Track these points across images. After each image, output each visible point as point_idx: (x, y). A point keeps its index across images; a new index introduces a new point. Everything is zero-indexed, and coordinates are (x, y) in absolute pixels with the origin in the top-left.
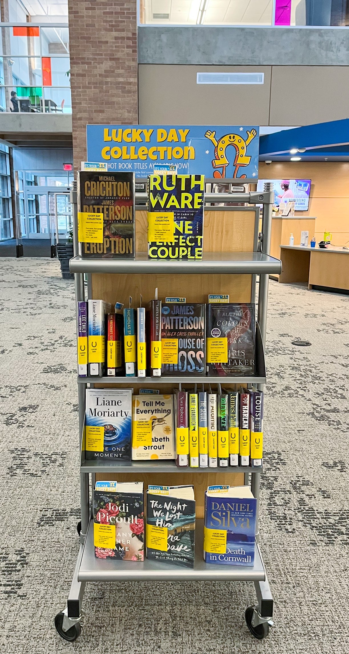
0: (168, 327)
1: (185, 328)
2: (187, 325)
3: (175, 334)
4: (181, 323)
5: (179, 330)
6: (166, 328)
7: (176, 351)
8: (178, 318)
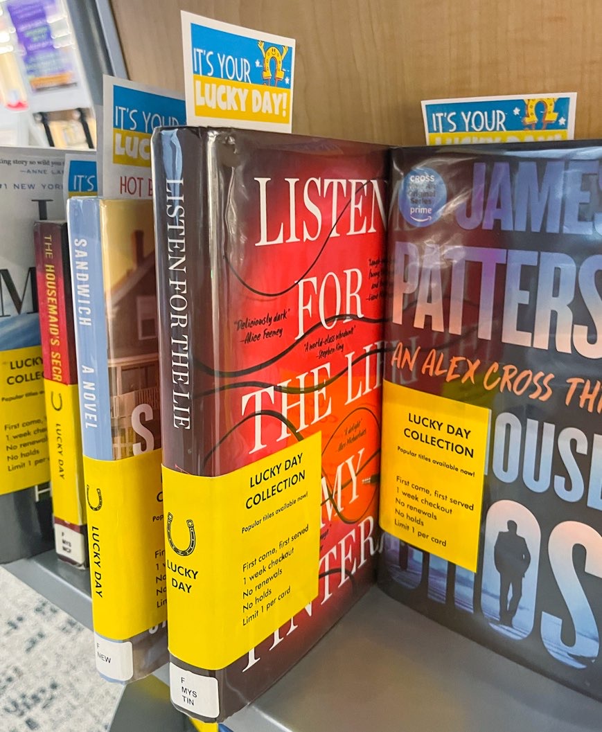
0: (428, 319)
1: (542, 342)
2: (566, 317)
3: (470, 374)
4: (516, 297)
5: (498, 351)
6: (419, 323)
7: (474, 492)
8: (500, 255)
